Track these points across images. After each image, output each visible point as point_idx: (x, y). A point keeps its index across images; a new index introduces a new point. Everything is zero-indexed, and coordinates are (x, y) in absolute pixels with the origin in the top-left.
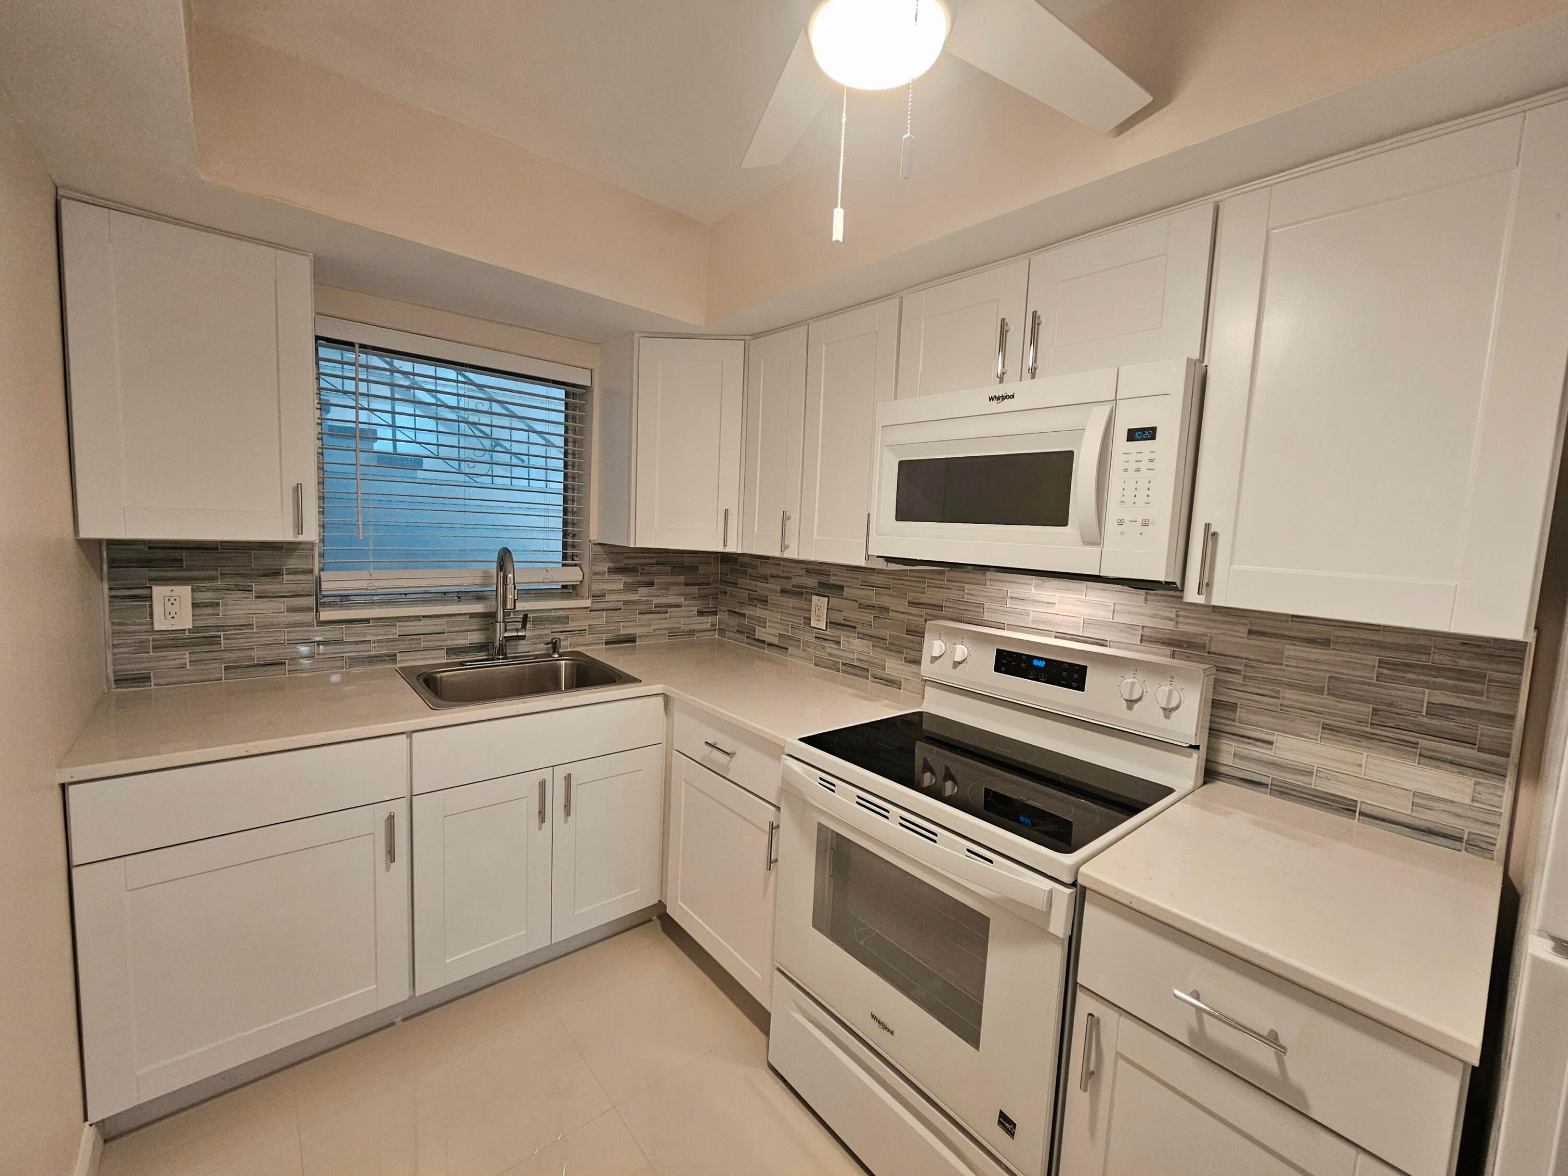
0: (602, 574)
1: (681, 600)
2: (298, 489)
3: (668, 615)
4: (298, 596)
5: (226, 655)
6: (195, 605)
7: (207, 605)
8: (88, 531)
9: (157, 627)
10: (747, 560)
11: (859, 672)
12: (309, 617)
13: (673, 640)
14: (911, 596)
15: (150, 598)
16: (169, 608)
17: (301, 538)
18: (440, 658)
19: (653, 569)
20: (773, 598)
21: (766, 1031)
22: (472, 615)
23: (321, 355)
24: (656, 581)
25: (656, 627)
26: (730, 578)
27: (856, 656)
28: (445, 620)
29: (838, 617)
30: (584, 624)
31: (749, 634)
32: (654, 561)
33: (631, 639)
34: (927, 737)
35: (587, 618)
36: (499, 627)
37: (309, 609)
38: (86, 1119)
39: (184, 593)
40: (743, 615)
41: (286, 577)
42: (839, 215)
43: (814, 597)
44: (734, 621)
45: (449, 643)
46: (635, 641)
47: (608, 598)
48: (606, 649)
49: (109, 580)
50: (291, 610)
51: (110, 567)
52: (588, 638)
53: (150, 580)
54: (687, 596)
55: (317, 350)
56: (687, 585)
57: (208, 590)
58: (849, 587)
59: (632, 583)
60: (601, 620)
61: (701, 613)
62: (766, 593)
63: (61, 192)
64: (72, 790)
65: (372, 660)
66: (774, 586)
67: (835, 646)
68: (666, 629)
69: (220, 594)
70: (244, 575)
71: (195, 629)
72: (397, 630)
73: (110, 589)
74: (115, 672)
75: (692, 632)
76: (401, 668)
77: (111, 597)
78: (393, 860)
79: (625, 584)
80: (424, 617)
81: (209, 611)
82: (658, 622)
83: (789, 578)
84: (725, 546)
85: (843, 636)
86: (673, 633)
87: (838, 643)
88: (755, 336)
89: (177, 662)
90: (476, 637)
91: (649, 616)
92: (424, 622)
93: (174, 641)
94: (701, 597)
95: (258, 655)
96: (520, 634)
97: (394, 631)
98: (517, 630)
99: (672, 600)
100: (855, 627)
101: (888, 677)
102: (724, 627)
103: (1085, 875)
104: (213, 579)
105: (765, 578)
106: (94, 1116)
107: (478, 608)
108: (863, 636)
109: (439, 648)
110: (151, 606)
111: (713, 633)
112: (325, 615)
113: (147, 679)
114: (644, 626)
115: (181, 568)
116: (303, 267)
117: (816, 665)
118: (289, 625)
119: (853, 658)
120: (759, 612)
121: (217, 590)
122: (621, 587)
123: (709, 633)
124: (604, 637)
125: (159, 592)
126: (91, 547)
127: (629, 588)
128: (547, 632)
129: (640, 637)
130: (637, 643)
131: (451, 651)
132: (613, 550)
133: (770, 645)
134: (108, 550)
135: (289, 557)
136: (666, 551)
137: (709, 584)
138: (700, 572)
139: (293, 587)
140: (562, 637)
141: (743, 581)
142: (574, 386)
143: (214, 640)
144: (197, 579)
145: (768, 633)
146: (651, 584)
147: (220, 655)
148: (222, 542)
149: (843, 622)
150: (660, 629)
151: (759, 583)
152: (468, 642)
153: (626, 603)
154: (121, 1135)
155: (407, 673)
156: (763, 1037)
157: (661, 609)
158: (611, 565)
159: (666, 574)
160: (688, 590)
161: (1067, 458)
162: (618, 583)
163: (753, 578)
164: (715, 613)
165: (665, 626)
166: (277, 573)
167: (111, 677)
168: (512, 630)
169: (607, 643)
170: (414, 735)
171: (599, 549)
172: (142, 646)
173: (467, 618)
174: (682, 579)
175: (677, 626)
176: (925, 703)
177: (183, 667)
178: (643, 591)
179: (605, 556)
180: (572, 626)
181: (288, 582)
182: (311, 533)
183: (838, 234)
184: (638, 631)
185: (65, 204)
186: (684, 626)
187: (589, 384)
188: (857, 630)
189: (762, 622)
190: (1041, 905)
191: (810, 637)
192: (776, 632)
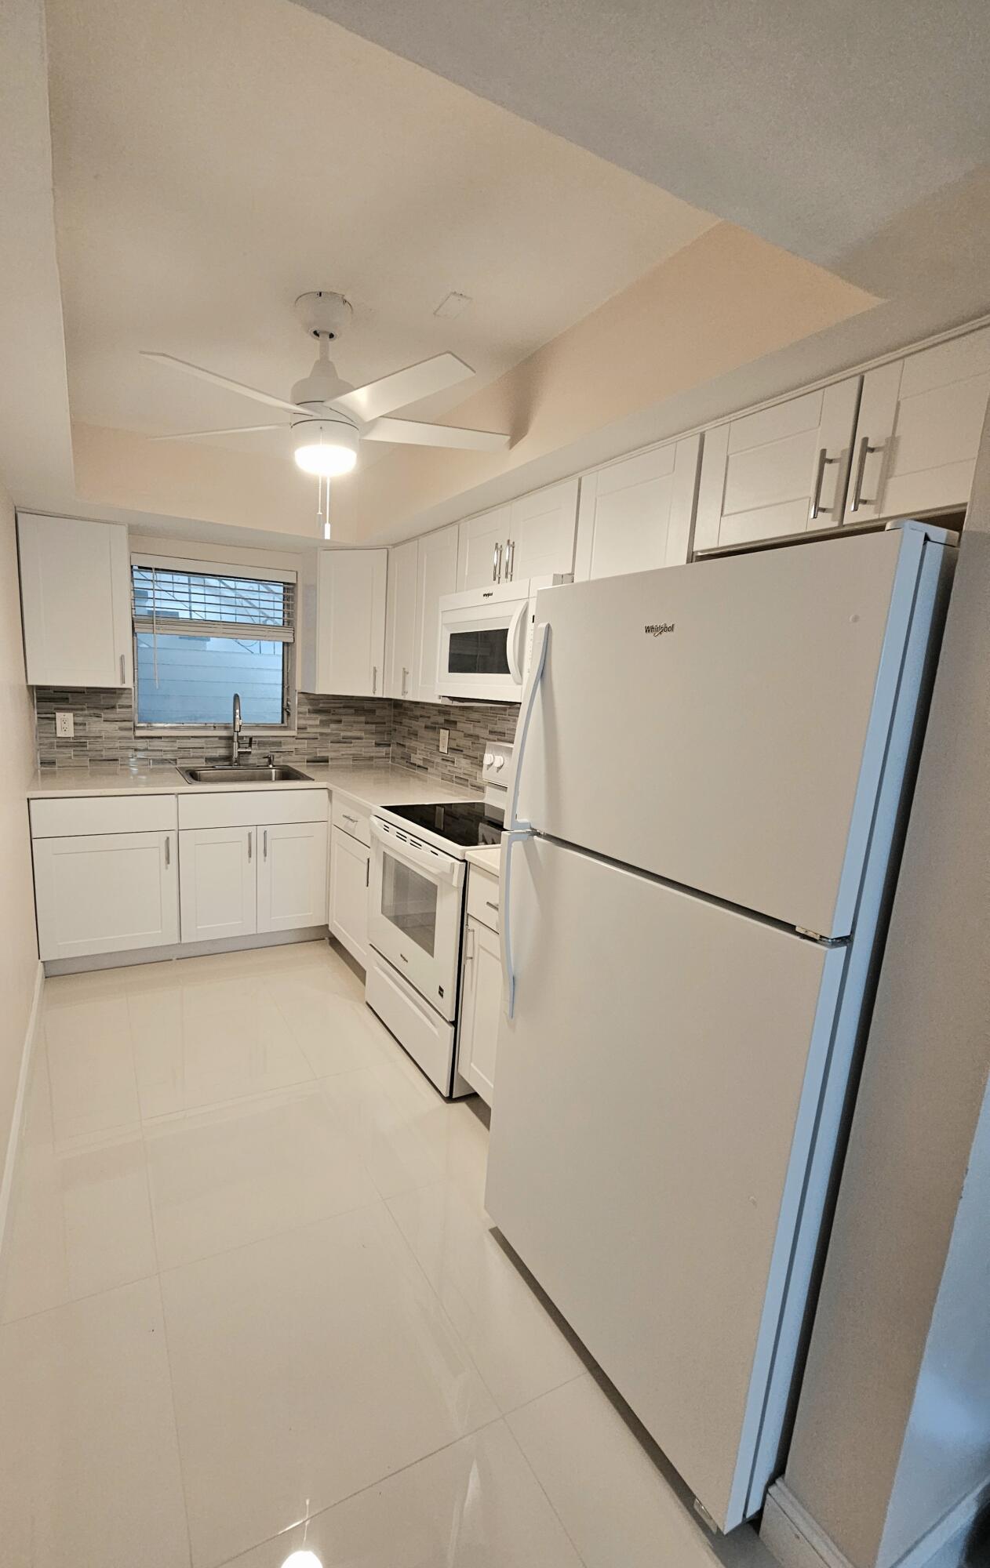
0: (304, 713)
1: (362, 734)
2: (122, 658)
3: (352, 745)
4: (125, 721)
5: (90, 753)
6: (75, 724)
7: (81, 724)
8: (31, 682)
9: (59, 735)
10: (407, 705)
11: (462, 782)
12: (130, 734)
13: (356, 763)
14: (490, 726)
15: (55, 719)
16: (64, 725)
17: (124, 686)
18: (202, 763)
19: (341, 711)
20: (422, 732)
21: (364, 981)
22: (220, 738)
23: (135, 577)
24: (343, 720)
25: (343, 753)
26: (398, 719)
27: (462, 771)
28: (203, 740)
29: (454, 745)
30: (292, 747)
31: (406, 758)
32: (341, 705)
33: (325, 760)
34: (489, 821)
35: (294, 743)
36: (235, 745)
37: (130, 729)
38: (39, 958)
39: (69, 716)
40: (403, 746)
41: (118, 710)
42: (328, 527)
43: (441, 730)
44: (400, 750)
45: (207, 754)
46: (327, 761)
47: (309, 730)
48: (308, 766)
49: (38, 708)
50: (121, 729)
51: (37, 702)
52: (294, 757)
53: (55, 709)
54: (366, 731)
55: (132, 573)
56: (367, 723)
57: (82, 715)
58: (460, 722)
59: (326, 721)
60: (303, 745)
61: (378, 745)
62: (417, 729)
63: (18, 509)
64: (31, 801)
65: (164, 761)
66: (421, 723)
67: (452, 765)
68: (351, 755)
69: (86, 719)
70: (96, 708)
71: (76, 737)
72: (178, 744)
73: (38, 713)
74: (41, 758)
75: (371, 758)
76: (180, 768)
77: (38, 718)
78: (169, 863)
79: (321, 721)
80: (192, 737)
81: (81, 727)
82: (344, 749)
83: (429, 717)
84: (374, 693)
85: (456, 757)
86: (356, 758)
87: (453, 762)
88: (395, 545)
89: (68, 755)
90: (222, 752)
91: (338, 745)
92: (192, 740)
93: (65, 743)
94: (377, 732)
95: (105, 754)
96: (247, 750)
97: (175, 745)
98: (246, 748)
99: (358, 734)
100: (462, 751)
101: (479, 785)
102: (394, 755)
103: (468, 855)
104: (82, 710)
105: (416, 718)
106: (42, 959)
107: (224, 733)
108: (467, 757)
109: (201, 757)
110: (55, 724)
111: (387, 760)
112: (139, 733)
113: (54, 763)
114: (335, 751)
115: (68, 703)
116: (124, 530)
117: (442, 779)
118: (120, 738)
119: (460, 772)
120: (413, 744)
121: (85, 716)
122: (318, 722)
123: (384, 760)
124: (306, 757)
125: (59, 715)
126: (31, 688)
127: (323, 723)
128: (267, 751)
129: (331, 759)
130: (330, 763)
131: (208, 760)
132: (311, 697)
133: (419, 766)
134: (37, 692)
135: (119, 698)
136: (352, 698)
137: (385, 723)
138: (377, 714)
139: (123, 716)
140: (276, 755)
141: (406, 721)
142: (288, 584)
143: (83, 745)
144: (77, 710)
145: (417, 759)
146: (340, 722)
147: (87, 753)
148: (88, 688)
149: (456, 748)
150: (347, 754)
151: (413, 722)
152: (218, 755)
153: (322, 734)
154: (51, 977)
155: (180, 770)
156: (361, 984)
157: (346, 740)
158: (309, 707)
159: (351, 715)
160: (368, 727)
161: (504, 633)
162: (316, 720)
163: (411, 718)
164: (389, 745)
165: (352, 752)
166: (113, 707)
167: (39, 762)
168: (243, 748)
169: (308, 762)
170: (179, 796)
171: (301, 695)
172: (51, 745)
173: (217, 739)
174: (363, 719)
175: (359, 753)
176: (486, 799)
177: (70, 758)
178: (333, 726)
179: (306, 701)
180: (284, 748)
181: (119, 713)
182: (129, 684)
183: (327, 536)
184: (330, 755)
185: (19, 515)
186: (365, 752)
187: (295, 582)
188: (464, 753)
189: (414, 750)
190: (447, 870)
191: (438, 760)
192: (421, 757)
